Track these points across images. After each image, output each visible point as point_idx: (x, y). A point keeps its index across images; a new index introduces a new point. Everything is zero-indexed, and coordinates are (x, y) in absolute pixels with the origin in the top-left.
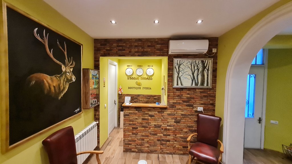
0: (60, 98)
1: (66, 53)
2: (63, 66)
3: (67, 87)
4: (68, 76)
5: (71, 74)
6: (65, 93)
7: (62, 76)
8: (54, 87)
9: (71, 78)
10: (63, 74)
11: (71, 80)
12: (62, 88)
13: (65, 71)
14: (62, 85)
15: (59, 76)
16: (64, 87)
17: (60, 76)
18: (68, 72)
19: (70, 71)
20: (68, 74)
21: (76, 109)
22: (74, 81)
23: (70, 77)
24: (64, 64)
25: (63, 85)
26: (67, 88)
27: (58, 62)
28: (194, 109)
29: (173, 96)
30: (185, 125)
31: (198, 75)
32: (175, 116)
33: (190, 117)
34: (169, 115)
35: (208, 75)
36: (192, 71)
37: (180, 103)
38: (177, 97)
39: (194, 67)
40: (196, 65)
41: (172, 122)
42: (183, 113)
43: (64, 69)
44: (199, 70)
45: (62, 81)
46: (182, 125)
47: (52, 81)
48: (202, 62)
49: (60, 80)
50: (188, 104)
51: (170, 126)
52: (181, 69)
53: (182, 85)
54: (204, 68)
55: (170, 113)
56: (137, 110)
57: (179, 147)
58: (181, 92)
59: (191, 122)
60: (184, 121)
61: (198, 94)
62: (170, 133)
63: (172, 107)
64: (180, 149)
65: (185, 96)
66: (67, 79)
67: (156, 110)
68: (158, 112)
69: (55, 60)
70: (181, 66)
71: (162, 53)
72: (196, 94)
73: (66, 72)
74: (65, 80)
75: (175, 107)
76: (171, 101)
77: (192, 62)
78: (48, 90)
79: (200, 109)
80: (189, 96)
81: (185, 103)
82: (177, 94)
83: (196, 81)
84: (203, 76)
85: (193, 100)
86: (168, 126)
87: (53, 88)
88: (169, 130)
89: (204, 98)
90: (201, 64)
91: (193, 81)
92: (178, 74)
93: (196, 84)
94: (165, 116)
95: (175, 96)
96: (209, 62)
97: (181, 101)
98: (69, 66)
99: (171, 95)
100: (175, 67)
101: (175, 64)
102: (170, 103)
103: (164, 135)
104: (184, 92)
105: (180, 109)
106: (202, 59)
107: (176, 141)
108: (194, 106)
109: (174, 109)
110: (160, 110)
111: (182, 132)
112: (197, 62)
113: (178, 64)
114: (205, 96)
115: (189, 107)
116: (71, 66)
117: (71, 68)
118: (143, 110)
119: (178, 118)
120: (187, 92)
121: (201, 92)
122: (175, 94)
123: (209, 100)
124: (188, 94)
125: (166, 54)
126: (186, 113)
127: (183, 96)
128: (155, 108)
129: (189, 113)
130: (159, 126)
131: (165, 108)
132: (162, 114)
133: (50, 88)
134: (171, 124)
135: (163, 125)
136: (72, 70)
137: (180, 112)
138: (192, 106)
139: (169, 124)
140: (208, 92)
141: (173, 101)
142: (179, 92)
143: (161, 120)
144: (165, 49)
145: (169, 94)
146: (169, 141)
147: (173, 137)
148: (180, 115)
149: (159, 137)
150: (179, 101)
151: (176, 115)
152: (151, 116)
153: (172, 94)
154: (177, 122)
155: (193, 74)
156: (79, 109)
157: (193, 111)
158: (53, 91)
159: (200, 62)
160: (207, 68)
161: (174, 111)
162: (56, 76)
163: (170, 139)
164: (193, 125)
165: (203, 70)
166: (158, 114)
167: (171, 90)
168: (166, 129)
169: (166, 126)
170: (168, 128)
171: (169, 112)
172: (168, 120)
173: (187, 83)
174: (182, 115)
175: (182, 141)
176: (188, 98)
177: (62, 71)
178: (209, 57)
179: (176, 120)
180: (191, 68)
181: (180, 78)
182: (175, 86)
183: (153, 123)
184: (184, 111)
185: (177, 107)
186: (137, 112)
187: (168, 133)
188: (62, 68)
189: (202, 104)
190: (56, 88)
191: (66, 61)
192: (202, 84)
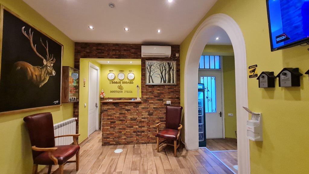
0: (40, 86)
1: (47, 50)
2: (44, 60)
3: (48, 78)
4: (49, 69)
5: (51, 69)
6: (45, 83)
7: (43, 68)
8: (36, 75)
9: (52, 72)
10: (44, 67)
11: (51, 73)
12: (43, 78)
13: (46, 64)
14: (42, 76)
15: (40, 67)
16: (44, 78)
17: (42, 68)
18: (49, 66)
19: (51, 66)
20: (49, 68)
21: (56, 101)
22: (54, 75)
23: (51, 70)
24: (46, 59)
25: (44, 76)
26: (47, 80)
27: (40, 56)
28: (164, 103)
29: (146, 92)
30: (157, 116)
31: (165, 74)
32: (148, 110)
33: (161, 109)
34: (143, 108)
35: (173, 74)
36: (161, 71)
37: (152, 98)
38: (149, 93)
39: (162, 68)
40: (163, 66)
41: (145, 114)
42: (155, 106)
43: (45, 62)
44: (166, 70)
45: (43, 73)
46: (154, 117)
47: (35, 70)
48: (168, 63)
49: (42, 72)
50: (158, 98)
51: (144, 118)
52: (152, 70)
53: (153, 82)
54: (170, 68)
55: (144, 107)
56: (114, 106)
57: (153, 136)
58: (153, 88)
59: (162, 114)
60: (156, 113)
61: (167, 90)
62: (145, 124)
63: (145, 102)
64: (153, 138)
65: (156, 92)
66: (48, 72)
67: (132, 105)
68: (133, 106)
69: (38, 54)
70: (152, 67)
71: (136, 56)
72: (165, 90)
73: (46, 66)
74: (46, 72)
75: (148, 102)
76: (145, 97)
77: (161, 64)
78: (30, 77)
79: (169, 102)
80: (159, 92)
81: (156, 98)
82: (149, 90)
83: (164, 79)
84: (169, 75)
85: (162, 95)
86: (142, 118)
87: (34, 77)
88: (143, 122)
89: (171, 93)
90: (167, 66)
91: (162, 79)
92: (150, 73)
93: (165, 82)
94: (140, 110)
95: (148, 92)
96: (174, 64)
97: (153, 97)
98: (50, 61)
99: (144, 92)
100: (147, 68)
101: (147, 66)
102: (144, 98)
103: (139, 127)
104: (155, 88)
105: (152, 103)
106: (168, 62)
107: (149, 131)
108: (164, 100)
109: (147, 103)
110: (135, 105)
111: (155, 123)
112: (164, 64)
113: (149, 65)
114: (172, 92)
115: (159, 101)
116: (51, 62)
117: (51, 63)
118: (120, 105)
119: (151, 111)
120: (158, 88)
121: (169, 88)
122: (148, 90)
123: (175, 95)
124: (159, 90)
125: (140, 57)
126: (157, 106)
127: (155, 91)
128: (131, 103)
129: (160, 106)
130: (135, 119)
131: (139, 103)
132: (137, 108)
133: (32, 76)
134: (145, 117)
135: (139, 118)
136: (52, 65)
137: (152, 106)
138: (162, 100)
139: (144, 117)
140: (174, 88)
141: (146, 97)
142: (151, 88)
143: (136, 113)
144: (138, 53)
145: (142, 90)
146: (143, 132)
147: (147, 128)
148: (152, 108)
149: (135, 128)
150: (151, 97)
151: (149, 108)
152: (128, 110)
153: (145, 90)
154: (150, 114)
155: (162, 73)
156: (57, 102)
157: (163, 105)
158: (35, 79)
159: (167, 63)
160: (172, 68)
161: (147, 105)
162: (38, 67)
163: (144, 130)
164: (163, 116)
165: (169, 71)
166: (133, 108)
167: (145, 87)
168: (141, 122)
169: (141, 118)
170: (142, 120)
171: (142, 106)
172: (142, 113)
173: (157, 81)
174: (154, 108)
175: (154, 131)
176: (158, 93)
177: (43, 64)
178: (174, 60)
179: (149, 113)
180: (160, 68)
181: (151, 77)
182: (147, 83)
183: (129, 117)
184: (156, 105)
185: (150, 101)
186: (115, 107)
187: (142, 125)
188: (44, 61)
189: (170, 98)
190: (38, 77)
191: (48, 56)
192: (169, 81)
